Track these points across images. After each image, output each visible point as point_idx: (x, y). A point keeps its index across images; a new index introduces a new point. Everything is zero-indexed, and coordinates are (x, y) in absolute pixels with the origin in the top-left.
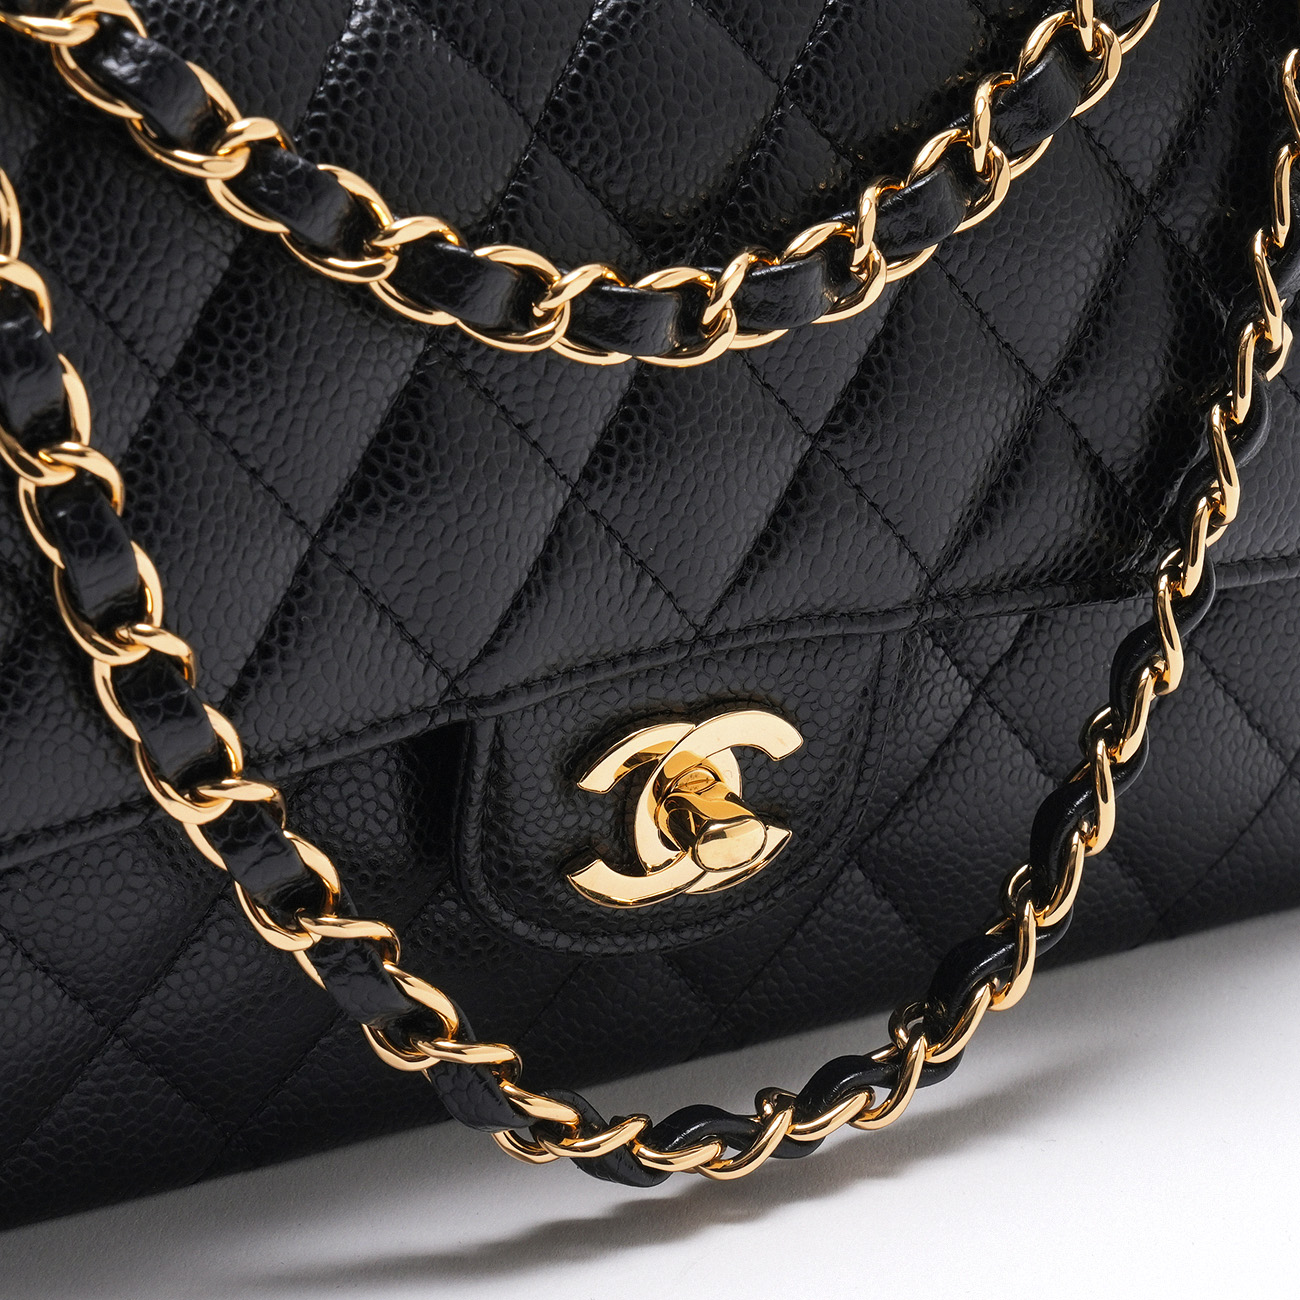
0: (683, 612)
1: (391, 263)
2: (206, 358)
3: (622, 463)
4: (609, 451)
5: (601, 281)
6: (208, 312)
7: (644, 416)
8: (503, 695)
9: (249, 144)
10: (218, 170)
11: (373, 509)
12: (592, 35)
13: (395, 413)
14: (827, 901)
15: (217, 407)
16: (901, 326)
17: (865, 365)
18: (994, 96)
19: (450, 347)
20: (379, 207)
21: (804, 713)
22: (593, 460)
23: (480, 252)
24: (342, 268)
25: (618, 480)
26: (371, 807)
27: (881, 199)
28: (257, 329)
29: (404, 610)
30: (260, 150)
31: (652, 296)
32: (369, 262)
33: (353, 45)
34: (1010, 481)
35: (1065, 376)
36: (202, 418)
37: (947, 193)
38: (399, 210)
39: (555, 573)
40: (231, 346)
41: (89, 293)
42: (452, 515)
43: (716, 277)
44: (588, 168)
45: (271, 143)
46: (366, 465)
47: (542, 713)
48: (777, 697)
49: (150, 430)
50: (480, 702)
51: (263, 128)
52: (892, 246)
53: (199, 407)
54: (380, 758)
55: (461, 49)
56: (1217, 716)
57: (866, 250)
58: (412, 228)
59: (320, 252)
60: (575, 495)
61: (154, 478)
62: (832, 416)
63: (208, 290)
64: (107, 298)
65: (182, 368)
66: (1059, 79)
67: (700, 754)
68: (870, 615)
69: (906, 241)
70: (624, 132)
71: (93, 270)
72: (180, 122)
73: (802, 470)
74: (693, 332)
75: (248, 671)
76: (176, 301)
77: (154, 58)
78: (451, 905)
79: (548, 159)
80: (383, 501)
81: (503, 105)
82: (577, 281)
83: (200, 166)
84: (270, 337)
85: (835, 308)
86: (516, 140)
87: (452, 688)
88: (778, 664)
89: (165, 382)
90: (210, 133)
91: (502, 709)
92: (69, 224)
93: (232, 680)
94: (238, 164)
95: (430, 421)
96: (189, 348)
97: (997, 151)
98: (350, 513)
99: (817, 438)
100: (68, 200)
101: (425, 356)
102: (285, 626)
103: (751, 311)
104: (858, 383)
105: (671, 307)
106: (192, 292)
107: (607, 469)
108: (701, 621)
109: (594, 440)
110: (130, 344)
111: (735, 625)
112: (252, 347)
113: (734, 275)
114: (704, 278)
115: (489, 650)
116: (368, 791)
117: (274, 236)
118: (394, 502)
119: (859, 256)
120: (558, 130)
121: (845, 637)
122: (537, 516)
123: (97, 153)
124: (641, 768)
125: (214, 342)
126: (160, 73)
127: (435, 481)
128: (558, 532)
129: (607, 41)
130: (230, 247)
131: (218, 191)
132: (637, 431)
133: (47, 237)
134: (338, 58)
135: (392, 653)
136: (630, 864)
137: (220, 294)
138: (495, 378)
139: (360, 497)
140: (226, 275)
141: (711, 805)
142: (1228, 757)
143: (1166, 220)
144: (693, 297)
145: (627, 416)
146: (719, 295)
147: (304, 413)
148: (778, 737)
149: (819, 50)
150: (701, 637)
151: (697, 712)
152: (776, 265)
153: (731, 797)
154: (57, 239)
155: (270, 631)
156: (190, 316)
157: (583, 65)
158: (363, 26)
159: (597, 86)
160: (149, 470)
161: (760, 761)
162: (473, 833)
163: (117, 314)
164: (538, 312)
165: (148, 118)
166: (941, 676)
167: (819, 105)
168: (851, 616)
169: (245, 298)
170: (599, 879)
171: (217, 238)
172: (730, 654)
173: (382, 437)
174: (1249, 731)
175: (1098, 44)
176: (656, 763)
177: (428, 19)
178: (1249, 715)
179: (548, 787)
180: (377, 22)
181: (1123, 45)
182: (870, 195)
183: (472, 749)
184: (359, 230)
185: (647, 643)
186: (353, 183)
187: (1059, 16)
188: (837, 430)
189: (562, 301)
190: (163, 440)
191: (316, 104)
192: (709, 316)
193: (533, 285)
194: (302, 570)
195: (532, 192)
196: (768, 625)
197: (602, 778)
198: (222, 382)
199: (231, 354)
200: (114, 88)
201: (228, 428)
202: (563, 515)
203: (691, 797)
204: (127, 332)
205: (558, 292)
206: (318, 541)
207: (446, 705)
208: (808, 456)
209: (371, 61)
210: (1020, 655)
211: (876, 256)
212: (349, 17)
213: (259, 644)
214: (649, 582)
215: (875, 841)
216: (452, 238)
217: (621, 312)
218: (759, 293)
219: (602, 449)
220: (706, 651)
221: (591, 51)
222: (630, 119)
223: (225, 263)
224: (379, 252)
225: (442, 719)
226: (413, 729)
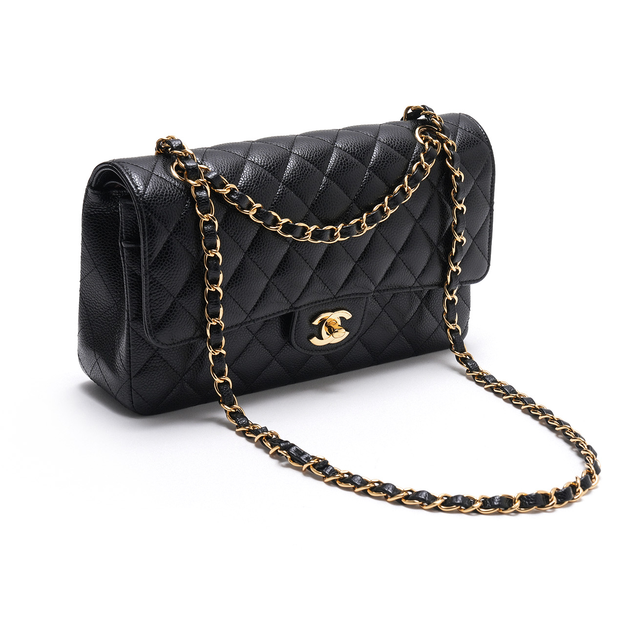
0: (332, 293)
1: (281, 227)
2: (252, 249)
3: (322, 267)
4: (320, 264)
5: (316, 228)
6: (253, 241)
7: (326, 258)
8: (300, 307)
9: (256, 208)
10: (251, 213)
11: (280, 274)
12: (320, 192)
13: (284, 258)
14: (354, 347)
15: (254, 257)
16: (372, 242)
17: (365, 250)
18: (388, 199)
19: (294, 246)
20: (279, 217)
21: (352, 312)
22: (317, 266)
23: (296, 224)
24: (272, 228)
25: (321, 269)
26: (275, 328)
27: (367, 215)
28: (261, 244)
29: (284, 292)
30: (258, 209)
31: (325, 230)
32: (277, 227)
33: (278, 195)
34: (390, 270)
35: (401, 251)
36: (251, 259)
37: (379, 214)
38: (282, 218)
39: (310, 286)
40: (257, 246)
41: (234, 238)
42: (293, 275)
43: (337, 228)
44: (318, 215)
45: (260, 207)
46: (279, 267)
47: (307, 310)
48: (348, 308)
49: (243, 261)
50: (296, 308)
51: (259, 205)
52: (369, 223)
53: (251, 257)
54: (277, 319)
55: (297, 195)
56: (426, 314)
57: (364, 224)
58: (285, 221)
59: (268, 226)
60: (314, 272)
61: (243, 269)
62: (359, 258)
63: (253, 237)
64: (237, 238)
65: (248, 250)
66: (400, 196)
67: (333, 318)
68: (365, 293)
69: (371, 223)
70: (325, 209)
71: (234, 234)
72: (245, 205)
73: (353, 268)
74: (333, 237)
75: (258, 302)
76: (248, 239)
77: (240, 195)
78: (288, 346)
79: (311, 213)
80: (281, 273)
81: (304, 204)
82: (313, 228)
83: (248, 213)
84: (263, 245)
85: (358, 234)
86: (306, 210)
87: (292, 306)
88: (348, 302)
89: (245, 253)
90: (250, 207)
91: (300, 309)
92: (231, 226)
93: (255, 304)
94: (255, 211)
95: (290, 259)
96: (250, 247)
97: (388, 208)
98: (276, 275)
99: (356, 262)
100: (231, 222)
101: (289, 248)
102: (264, 295)
103: (343, 233)
104: (364, 252)
105: (329, 232)
106: (251, 237)
107: (320, 268)
108: (335, 294)
109: (318, 262)
110: (240, 246)
111: (341, 295)
112: (260, 247)
113: (340, 227)
114: (335, 228)
115: (298, 299)
116: (275, 326)
117: (261, 223)
118: (283, 273)
119: (362, 225)
120: (313, 209)
121: (360, 298)
122: (308, 275)
123: (236, 214)
124: (323, 321)
125: (254, 246)
126: (241, 197)
127: (291, 269)
128: (311, 278)
129: (322, 193)
130: (257, 230)
131: (251, 216)
132: (325, 261)
133: (227, 228)
134: (276, 197)
135: (282, 299)
136: (321, 338)
137: (255, 238)
138: (301, 252)
139: (277, 273)
140: (256, 234)
141: (336, 327)
142: (428, 322)
143: (421, 224)
144: (333, 231)
145: (323, 258)
146: (337, 231)
147: (269, 258)
148: (347, 315)
149: (359, 194)
150: (335, 297)
151: (333, 311)
152: (348, 226)
153: (339, 326)
154: (229, 229)
155: (261, 295)
156: (250, 241)
157: (318, 197)
158: (280, 191)
159: (320, 201)
160: (242, 268)
161: (344, 319)
162: (293, 331)
163: (238, 241)
164: (306, 234)
165: (239, 205)
166: (376, 306)
167: (359, 204)
168: (361, 294)
169: (259, 238)
170: (315, 341)
171: (255, 228)
172: (339, 300)
173: (281, 262)
174: (432, 317)
175: (408, 190)
176: (326, 320)
177: (292, 190)
178: (432, 314)
179: (307, 324)
180: (283, 190)
181: (412, 191)
182: (365, 215)
183: (294, 317)
184: (275, 222)
185: (325, 298)
186: (274, 214)
187: (401, 185)
188: (360, 261)
189: (310, 232)
190: (245, 263)
191: (272, 205)
192: (335, 234)
193: (305, 229)
194: (267, 285)
195: (308, 220)
196: (347, 295)
197: (316, 322)
198: (255, 253)
199: (257, 248)
200: (234, 201)
201: (256, 260)
202: (312, 275)
203: (332, 326)
204: (240, 244)
205: (309, 230)
206: (270, 280)
207: (290, 309)
208: (355, 265)
209: (282, 197)
210: (390, 302)
211: (366, 225)
212: (278, 190)
213: (259, 298)
214: (326, 287)
215: (363, 336)
216: (290, 222)
217: (320, 234)
218: (344, 231)
219: (319, 264)
220: (335, 300)
221: (319, 195)
222: (326, 207)
223: (256, 232)
224: (279, 225)
225: (290, 312)
226: (285, 313)
